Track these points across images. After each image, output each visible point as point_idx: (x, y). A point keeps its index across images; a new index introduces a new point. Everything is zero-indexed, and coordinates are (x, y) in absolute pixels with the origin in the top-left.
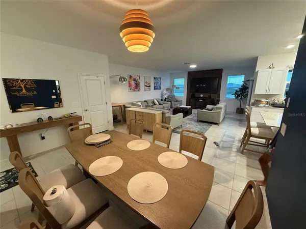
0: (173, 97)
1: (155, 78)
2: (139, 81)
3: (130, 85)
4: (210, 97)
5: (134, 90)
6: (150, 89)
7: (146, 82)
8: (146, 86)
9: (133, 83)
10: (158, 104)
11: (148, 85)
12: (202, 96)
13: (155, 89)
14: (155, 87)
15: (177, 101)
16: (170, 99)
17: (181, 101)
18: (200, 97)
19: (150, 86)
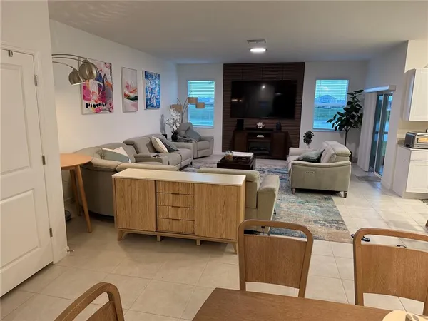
0: (189, 128)
1: (147, 75)
2: (109, 80)
3: (86, 94)
4: (279, 128)
5: (97, 108)
6: (136, 106)
7: (128, 86)
8: (128, 97)
9: (93, 86)
10: (167, 150)
11: (132, 95)
12: (260, 125)
13: (147, 107)
14: (148, 100)
15: (201, 140)
16: (183, 133)
17: (211, 140)
18: (257, 129)
19: (136, 98)
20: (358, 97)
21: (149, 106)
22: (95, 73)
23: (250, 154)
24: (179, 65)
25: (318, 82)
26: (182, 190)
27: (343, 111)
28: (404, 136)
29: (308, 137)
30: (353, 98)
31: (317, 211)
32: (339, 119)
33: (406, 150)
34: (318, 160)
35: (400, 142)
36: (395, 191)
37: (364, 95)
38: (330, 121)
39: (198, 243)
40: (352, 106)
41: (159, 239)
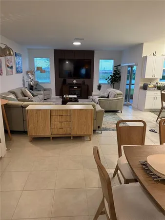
0: (37, 84)
1: (16, 55)
4: (84, 83)
6: (12, 72)
10: (32, 96)
12: (74, 81)
14: (17, 68)
15: (45, 90)
16: (35, 86)
17: (50, 90)
18: (73, 84)
19: (11, 68)
20: (119, 68)
21: (18, 72)
22: (12, 53)
23: (76, 96)
24: (29, 49)
25: (100, 60)
26: (64, 114)
27: (112, 75)
28: (142, 85)
29: (99, 87)
30: (117, 68)
31: (113, 119)
32: (111, 78)
33: (144, 91)
34: (108, 97)
35: (141, 88)
36: (139, 108)
37: (121, 67)
38: (106, 79)
39: (72, 138)
40: (116, 72)
41: (51, 139)
